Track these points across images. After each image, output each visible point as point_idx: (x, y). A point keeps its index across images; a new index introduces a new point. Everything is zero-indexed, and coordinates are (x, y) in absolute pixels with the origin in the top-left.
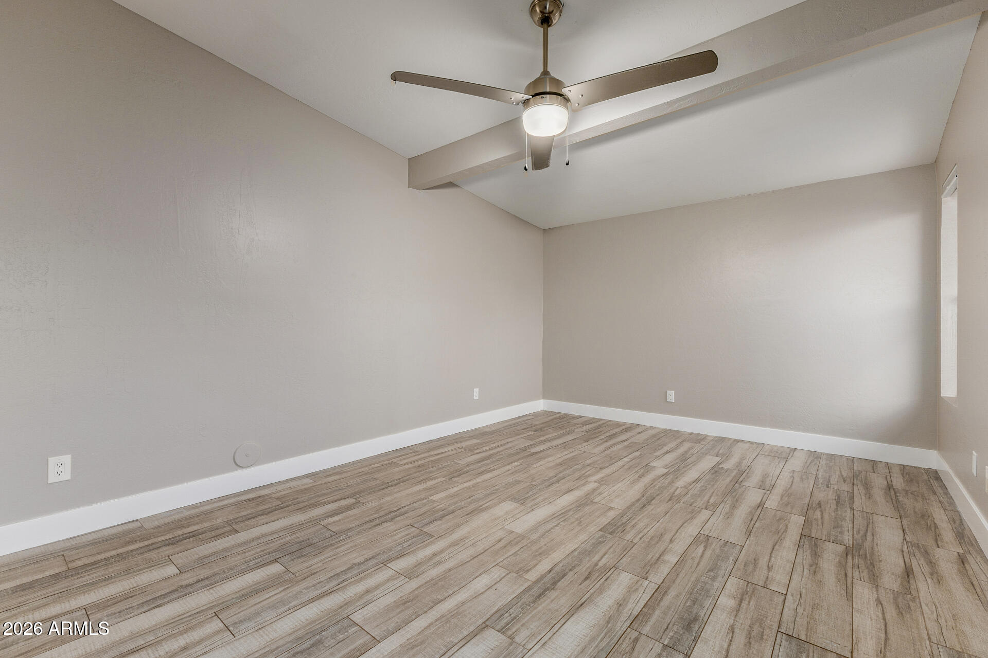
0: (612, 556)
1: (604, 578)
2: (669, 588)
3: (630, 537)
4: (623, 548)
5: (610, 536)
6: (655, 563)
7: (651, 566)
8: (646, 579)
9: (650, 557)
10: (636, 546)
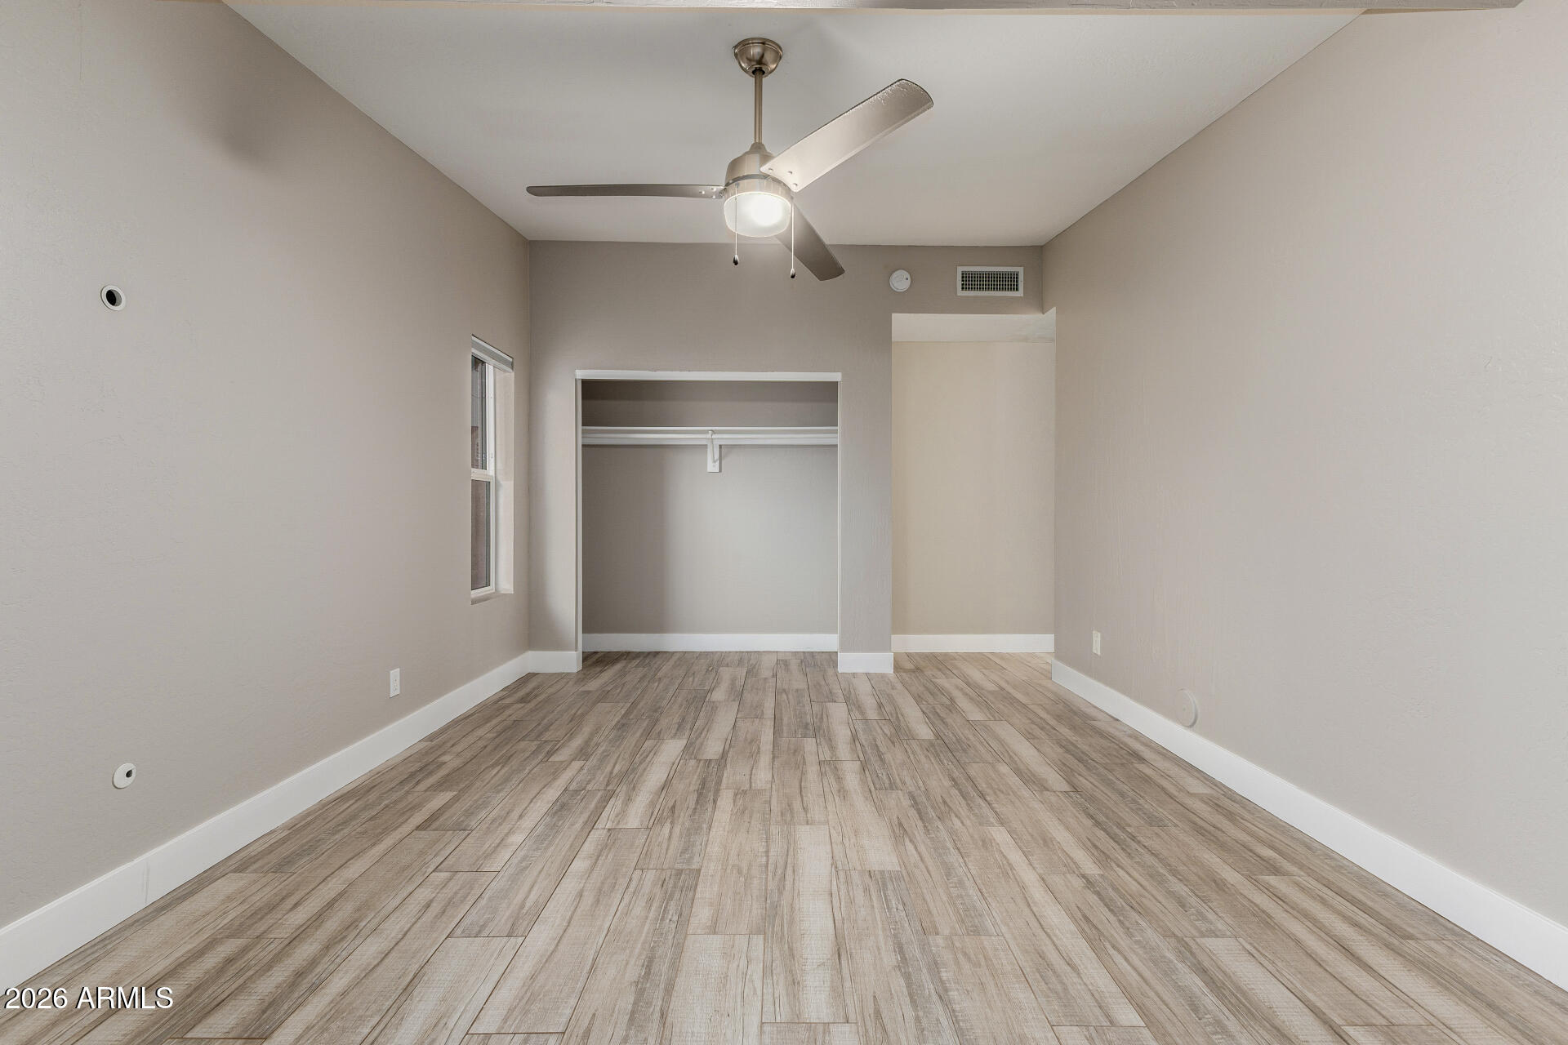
0: (660, 839)
1: (655, 813)
2: (582, 828)
3: (648, 877)
4: (651, 854)
5: (678, 866)
6: (601, 851)
7: (606, 845)
8: (609, 830)
9: (610, 856)
10: (634, 864)
